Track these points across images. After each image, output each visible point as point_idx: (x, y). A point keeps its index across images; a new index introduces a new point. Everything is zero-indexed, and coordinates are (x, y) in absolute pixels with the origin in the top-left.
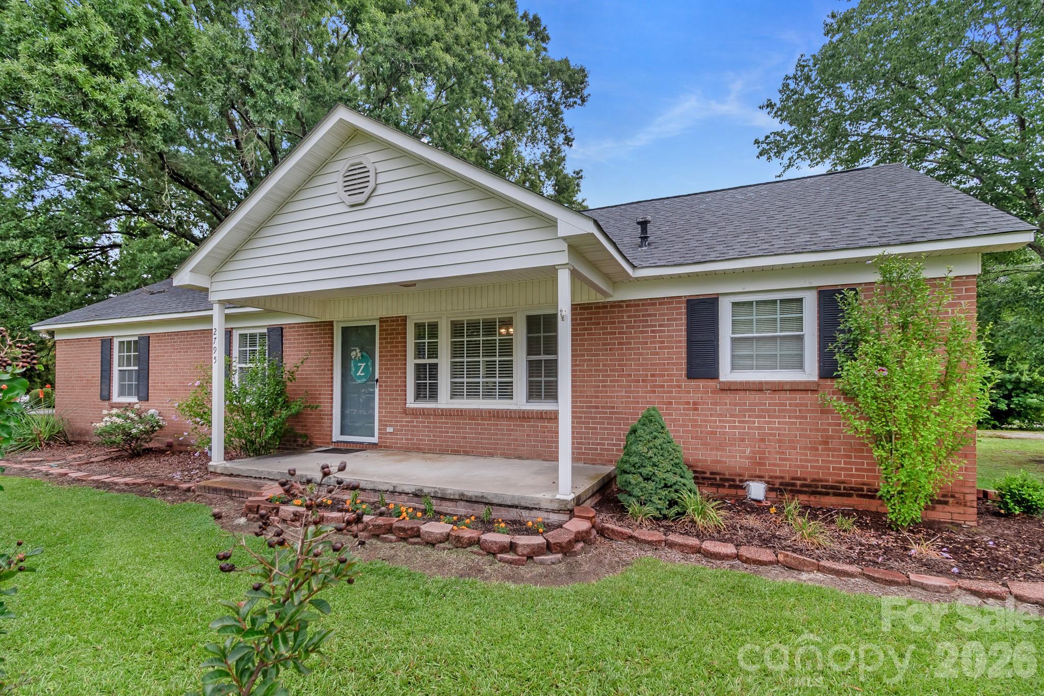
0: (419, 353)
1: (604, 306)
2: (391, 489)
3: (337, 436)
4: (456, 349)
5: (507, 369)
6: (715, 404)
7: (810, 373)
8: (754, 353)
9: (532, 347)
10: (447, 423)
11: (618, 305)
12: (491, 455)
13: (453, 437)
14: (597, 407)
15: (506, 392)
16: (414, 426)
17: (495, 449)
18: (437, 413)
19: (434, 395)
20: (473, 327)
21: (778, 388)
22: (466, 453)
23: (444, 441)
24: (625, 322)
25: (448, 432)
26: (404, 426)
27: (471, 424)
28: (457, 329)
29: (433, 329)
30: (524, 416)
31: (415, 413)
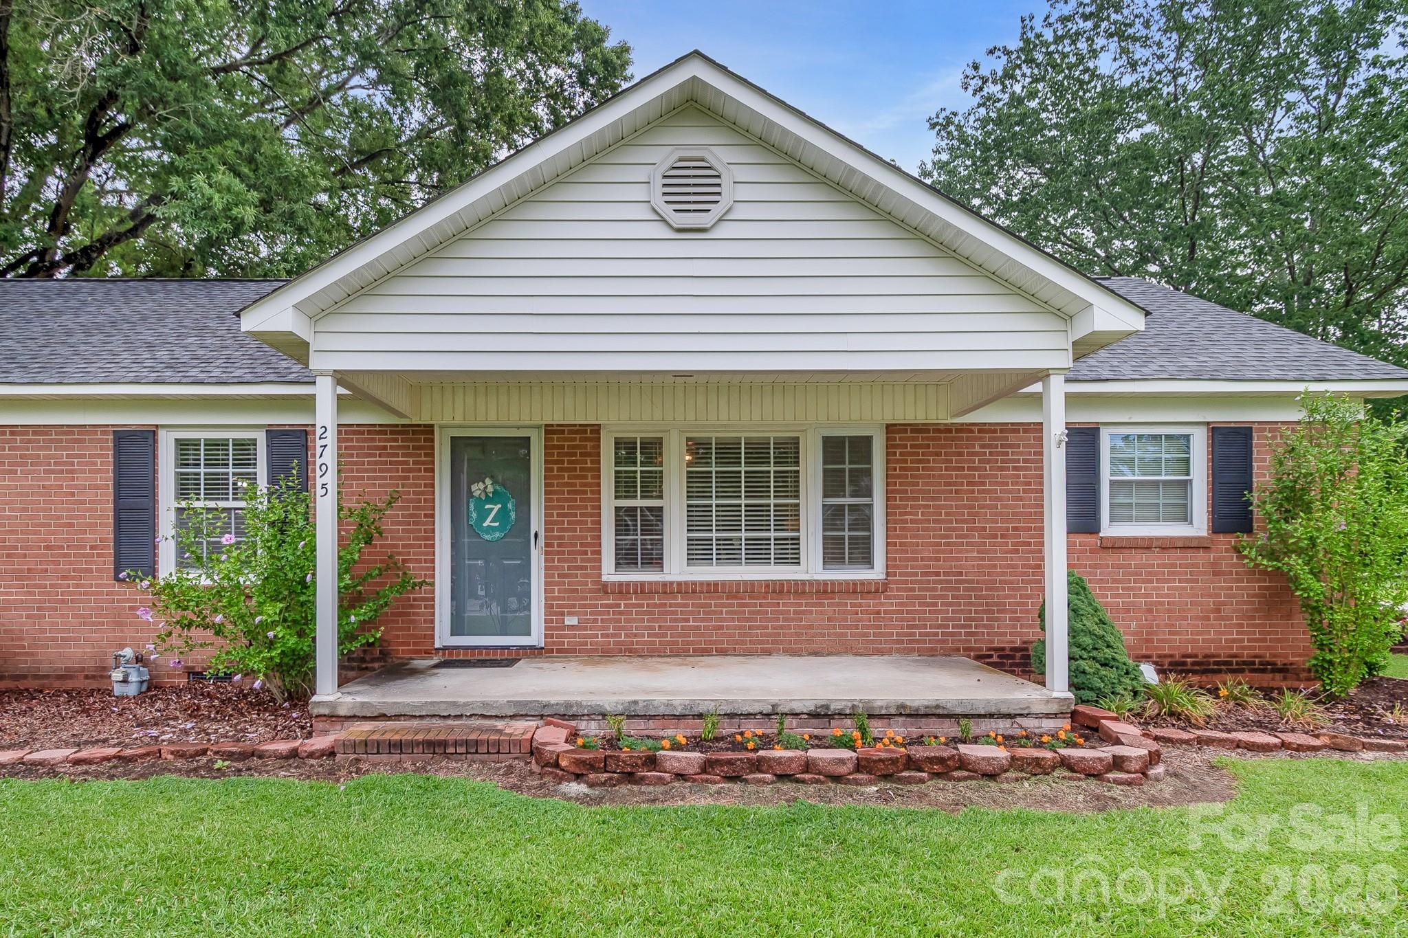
0: (624, 486)
1: (947, 429)
2: (767, 709)
3: (443, 636)
4: (697, 483)
5: (790, 517)
6: (1096, 566)
7: (1199, 526)
8: (1134, 501)
9: (832, 484)
10: (686, 605)
11: (967, 429)
12: (768, 653)
13: (698, 628)
14: (938, 574)
15: (790, 553)
16: (621, 613)
17: (776, 642)
18: (667, 589)
19: (654, 559)
20: (728, 451)
21: (1167, 545)
22: (723, 652)
23: (679, 635)
24: (976, 454)
25: (687, 620)
26: (600, 613)
27: (732, 605)
28: (699, 449)
29: (653, 449)
30: (825, 590)
31: (623, 590)
